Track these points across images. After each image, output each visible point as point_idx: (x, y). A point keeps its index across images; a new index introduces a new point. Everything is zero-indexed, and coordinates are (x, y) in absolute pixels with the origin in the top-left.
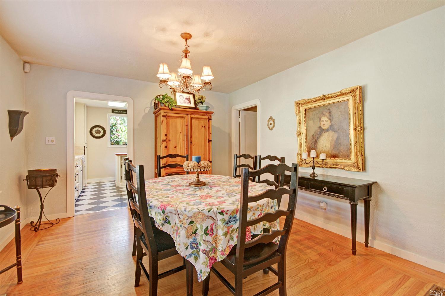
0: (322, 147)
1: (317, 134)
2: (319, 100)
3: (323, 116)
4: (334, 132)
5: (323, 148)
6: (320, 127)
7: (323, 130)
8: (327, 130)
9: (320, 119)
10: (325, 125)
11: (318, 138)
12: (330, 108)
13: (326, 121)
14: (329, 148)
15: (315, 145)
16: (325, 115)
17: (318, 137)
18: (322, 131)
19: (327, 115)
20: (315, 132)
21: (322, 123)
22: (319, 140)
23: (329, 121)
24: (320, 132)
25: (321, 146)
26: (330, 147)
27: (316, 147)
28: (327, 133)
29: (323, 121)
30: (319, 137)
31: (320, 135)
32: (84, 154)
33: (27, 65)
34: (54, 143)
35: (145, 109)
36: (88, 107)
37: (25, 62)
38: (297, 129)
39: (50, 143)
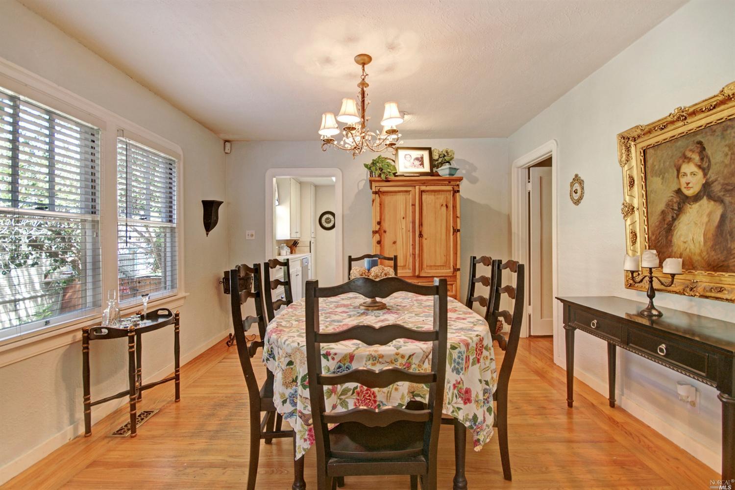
0: (685, 242)
1: (673, 209)
2: (672, 122)
3: (686, 160)
4: (712, 203)
5: (686, 245)
6: (679, 192)
7: (687, 197)
8: (696, 198)
9: (678, 171)
10: (690, 185)
11: (674, 219)
12: (702, 140)
13: (693, 174)
14: (702, 243)
15: (667, 237)
16: (689, 160)
17: (675, 215)
18: (682, 201)
19: (696, 157)
20: (668, 205)
21: (683, 180)
22: (676, 223)
23: (700, 174)
24: (679, 204)
25: (682, 239)
26: (705, 242)
27: (671, 241)
28: (696, 206)
29: (685, 174)
30: (678, 215)
31: (680, 210)
32: (310, 252)
33: (228, 144)
34: (254, 238)
35: (358, 183)
36: (316, 186)
37: (226, 141)
38: (625, 200)
39: (250, 238)
